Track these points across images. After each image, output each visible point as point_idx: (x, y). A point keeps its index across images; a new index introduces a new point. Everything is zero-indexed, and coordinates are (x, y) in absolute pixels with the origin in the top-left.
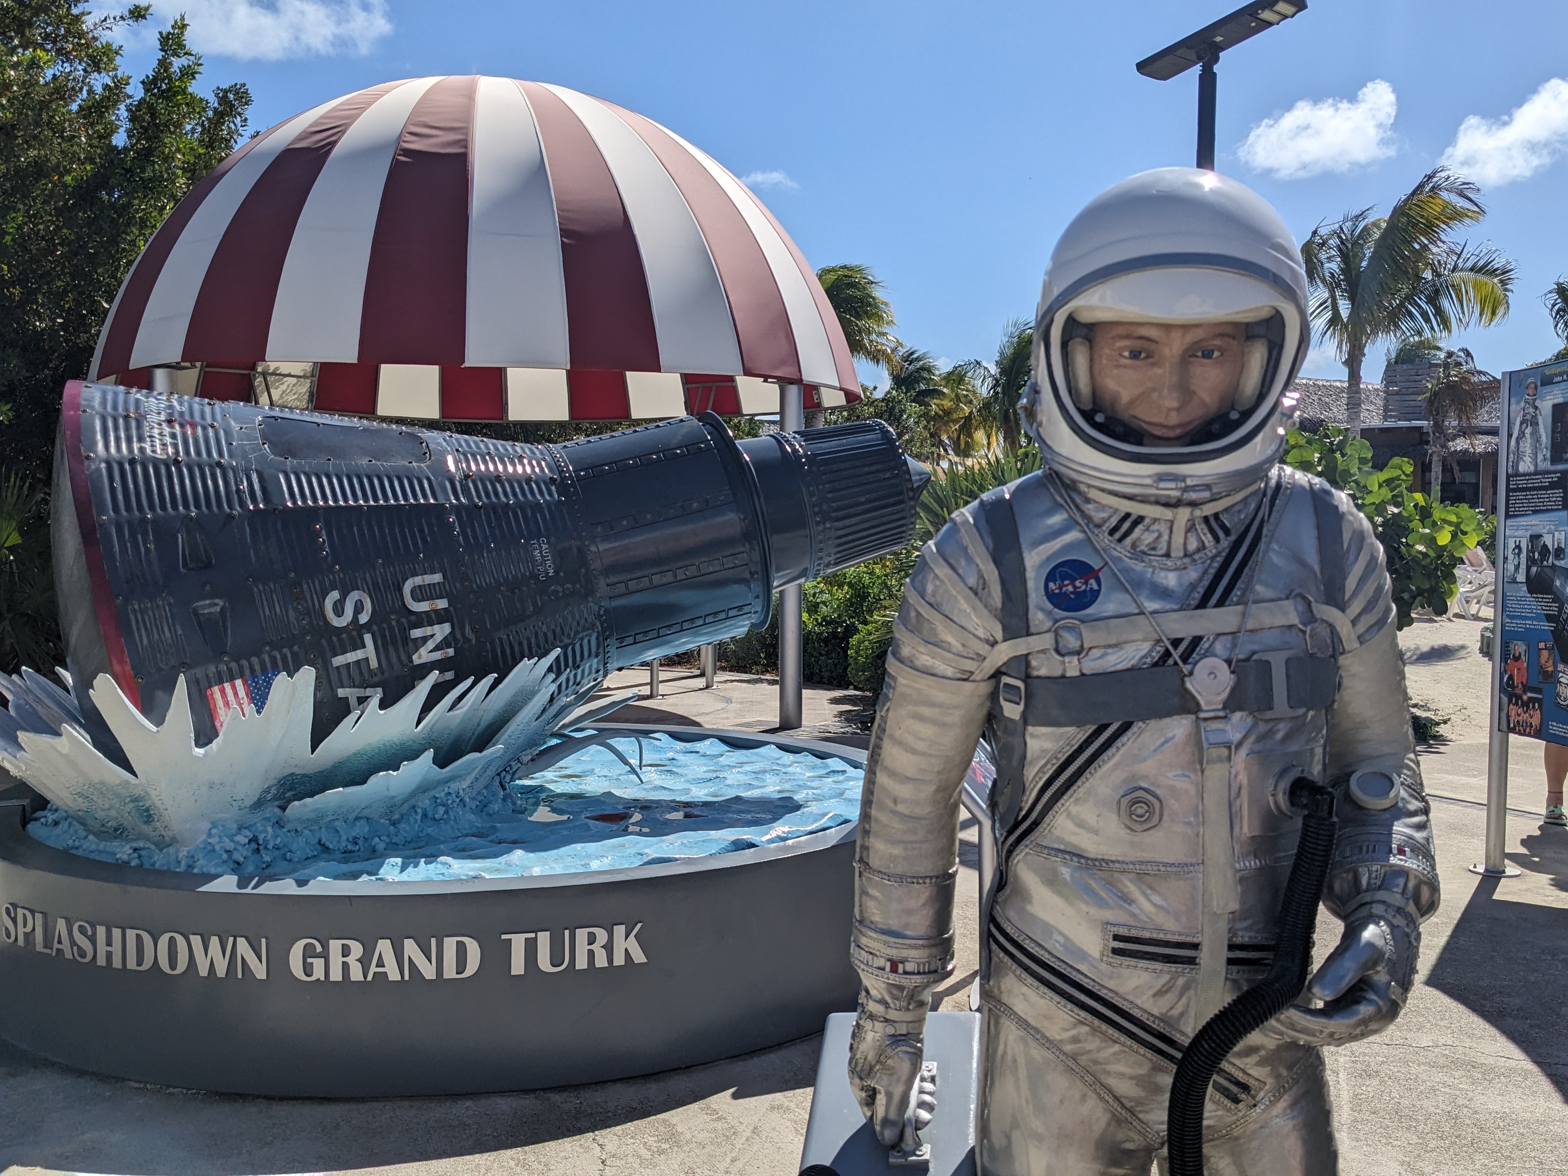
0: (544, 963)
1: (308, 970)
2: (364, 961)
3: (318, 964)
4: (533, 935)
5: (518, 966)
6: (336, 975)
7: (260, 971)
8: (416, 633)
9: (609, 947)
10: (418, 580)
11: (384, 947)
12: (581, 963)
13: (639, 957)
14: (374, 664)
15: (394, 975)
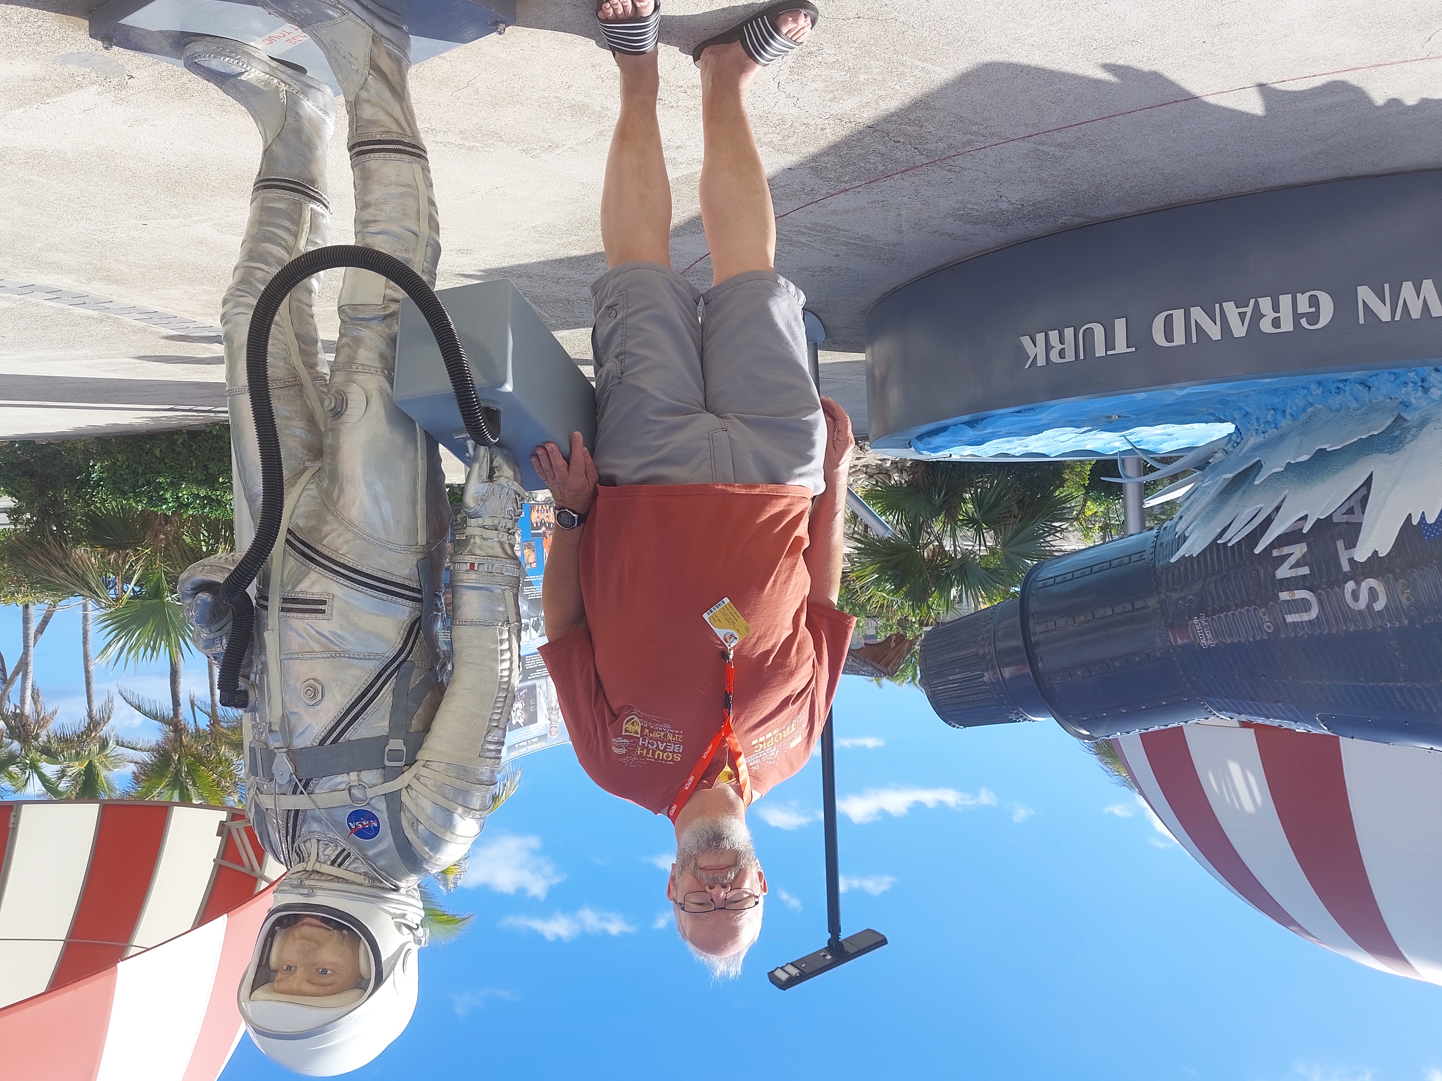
0: (1099, 330)
1: (1314, 302)
2: (1257, 315)
3: (1304, 306)
4: (1109, 353)
5: (1120, 325)
6: (1285, 300)
7: (1364, 293)
8: (1305, 571)
9: (1048, 347)
10: (1305, 617)
11: (1239, 330)
12: (1069, 332)
13: (1026, 341)
14: (1340, 544)
15: (1229, 307)
